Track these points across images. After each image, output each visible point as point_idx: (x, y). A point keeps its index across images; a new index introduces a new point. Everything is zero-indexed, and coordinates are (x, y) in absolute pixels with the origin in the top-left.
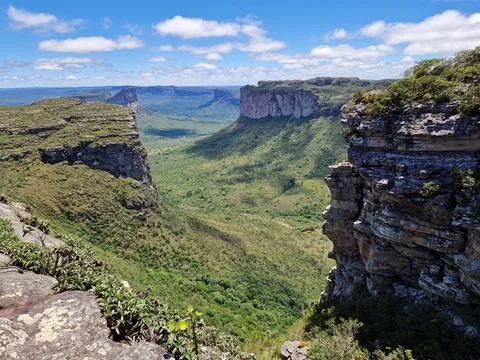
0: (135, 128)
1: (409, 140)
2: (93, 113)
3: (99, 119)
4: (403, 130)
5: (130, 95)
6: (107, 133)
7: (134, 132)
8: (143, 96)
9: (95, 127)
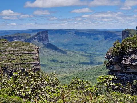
0: (37, 59)
1: (126, 67)
2: (12, 49)
3: (15, 52)
4: (123, 62)
5: (44, 35)
6: (19, 62)
7: (36, 61)
8: (53, 36)
9: (12, 58)
